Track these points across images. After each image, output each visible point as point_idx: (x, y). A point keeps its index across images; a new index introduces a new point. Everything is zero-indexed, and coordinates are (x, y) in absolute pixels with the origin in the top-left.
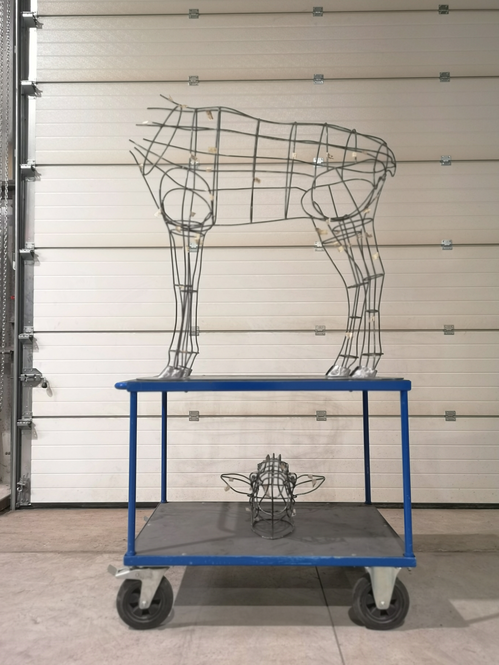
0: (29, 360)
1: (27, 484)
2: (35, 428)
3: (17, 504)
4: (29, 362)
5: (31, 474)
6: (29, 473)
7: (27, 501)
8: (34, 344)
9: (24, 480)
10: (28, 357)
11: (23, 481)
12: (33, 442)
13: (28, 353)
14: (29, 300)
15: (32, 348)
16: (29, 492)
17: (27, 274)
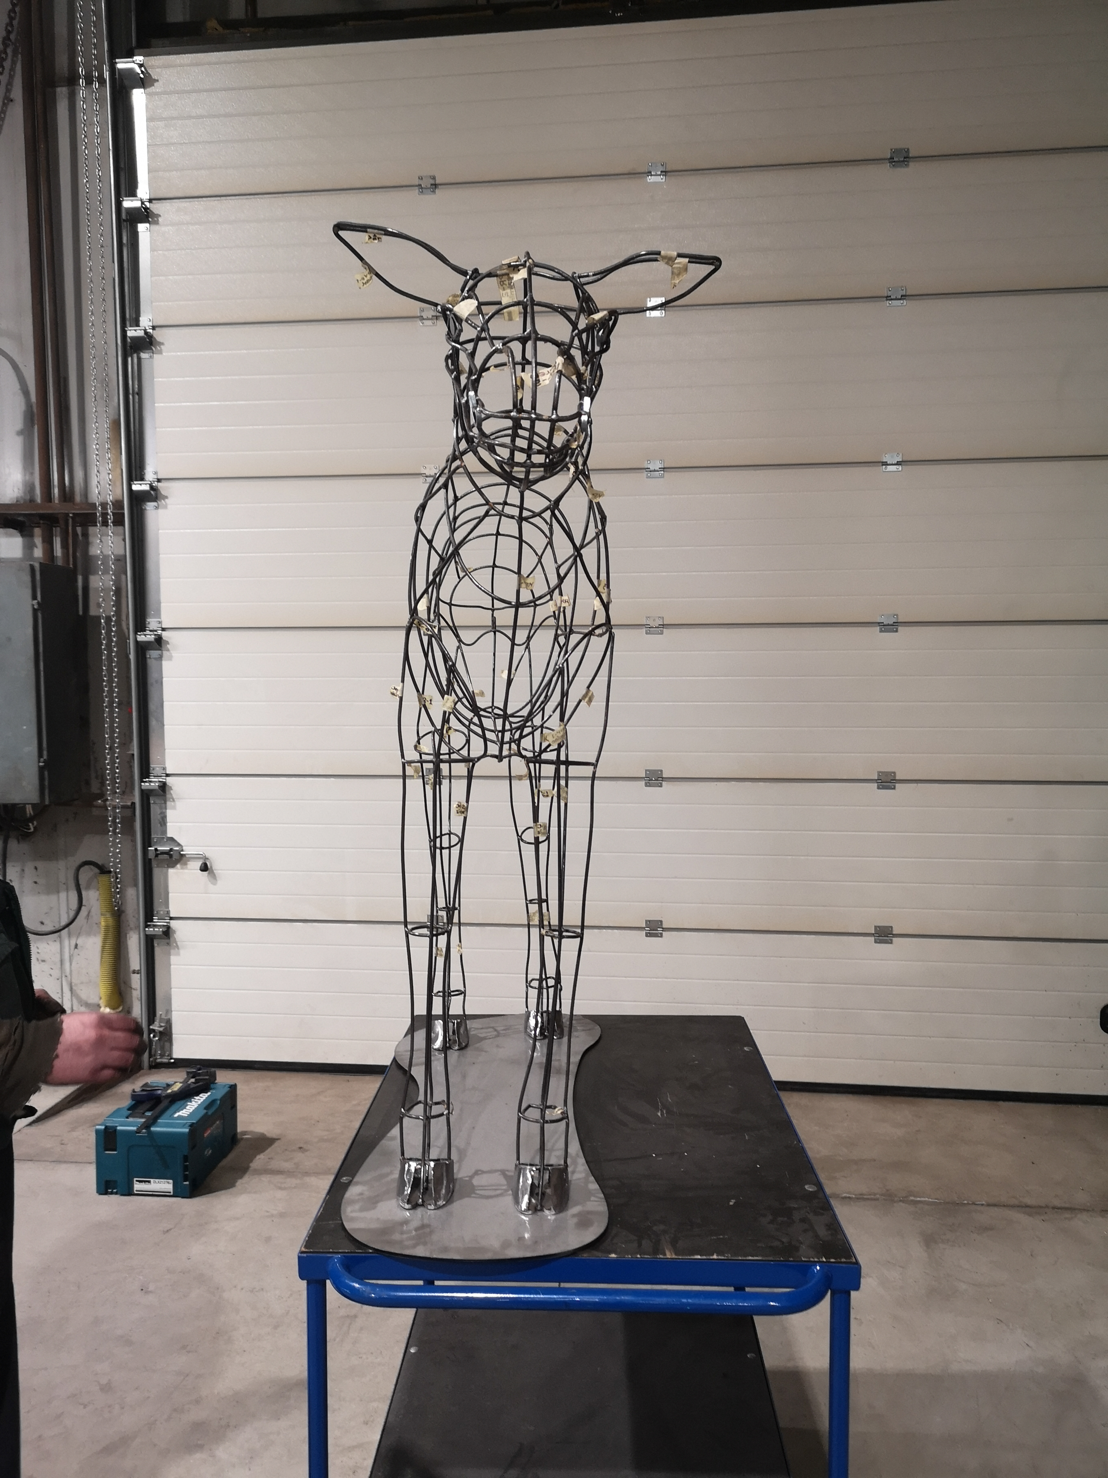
0: (160, 823)
1: (166, 1029)
2: (175, 936)
3: (151, 1059)
4: (161, 825)
5: (172, 1011)
6: (169, 1011)
7: (168, 1056)
8: (168, 796)
9: (161, 1020)
10: (159, 817)
11: (160, 1022)
12: (173, 959)
13: (159, 811)
14: (157, 720)
15: (165, 803)
16: (170, 1040)
17: (152, 676)
